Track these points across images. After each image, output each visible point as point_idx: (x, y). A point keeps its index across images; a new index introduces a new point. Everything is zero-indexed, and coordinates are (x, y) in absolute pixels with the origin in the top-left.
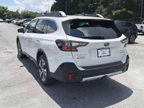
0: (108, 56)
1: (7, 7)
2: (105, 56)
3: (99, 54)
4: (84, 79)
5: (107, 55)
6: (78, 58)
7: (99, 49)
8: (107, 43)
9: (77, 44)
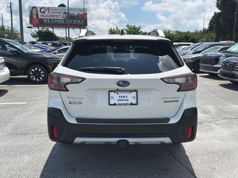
0: (131, 104)
1: (140, 27)
2: (126, 104)
3: (111, 100)
4: (78, 140)
5: (129, 102)
6: (70, 103)
7: (112, 91)
8: (123, 82)
9: (68, 80)
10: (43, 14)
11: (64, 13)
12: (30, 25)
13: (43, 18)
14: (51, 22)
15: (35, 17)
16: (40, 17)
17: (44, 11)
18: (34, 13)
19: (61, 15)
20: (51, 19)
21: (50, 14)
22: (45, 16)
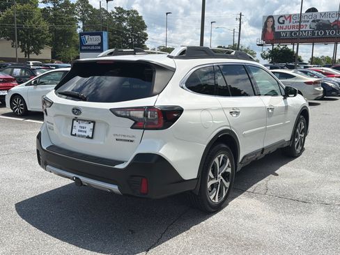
3: (73, 130)
7: (75, 120)
10: (282, 25)
11: (314, 21)
12: (262, 42)
13: (281, 30)
14: (292, 36)
15: (269, 30)
16: (276, 30)
17: (284, 21)
18: (270, 24)
19: (308, 24)
20: (292, 32)
21: (291, 24)
22: (284, 27)
